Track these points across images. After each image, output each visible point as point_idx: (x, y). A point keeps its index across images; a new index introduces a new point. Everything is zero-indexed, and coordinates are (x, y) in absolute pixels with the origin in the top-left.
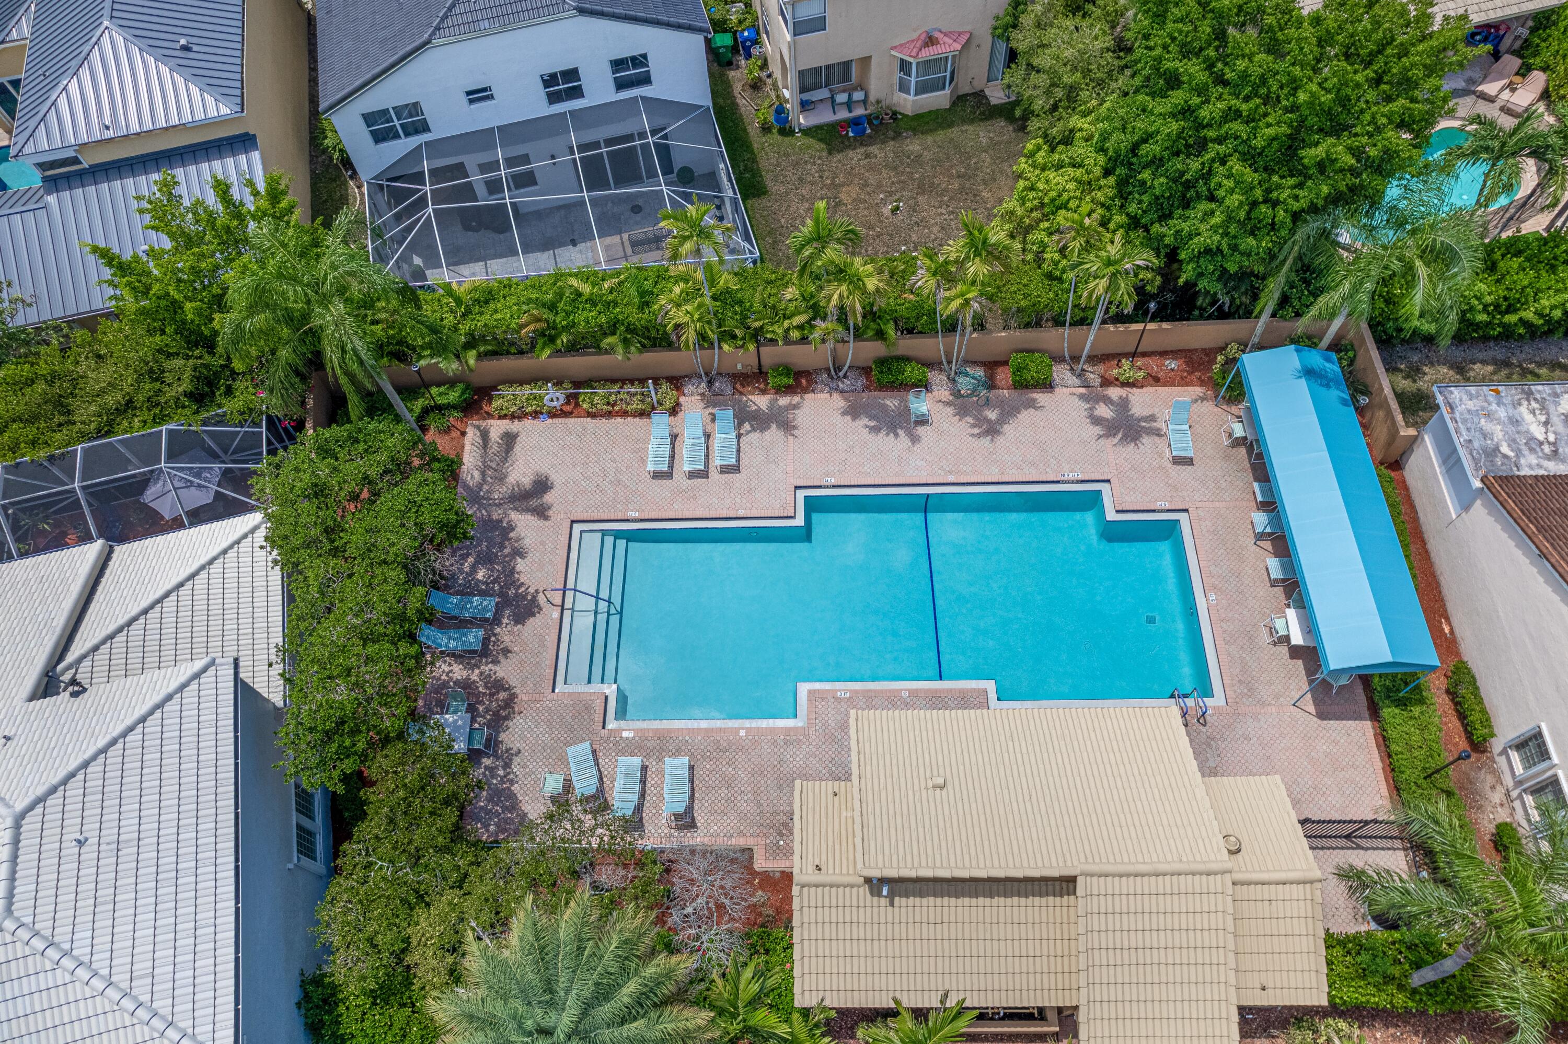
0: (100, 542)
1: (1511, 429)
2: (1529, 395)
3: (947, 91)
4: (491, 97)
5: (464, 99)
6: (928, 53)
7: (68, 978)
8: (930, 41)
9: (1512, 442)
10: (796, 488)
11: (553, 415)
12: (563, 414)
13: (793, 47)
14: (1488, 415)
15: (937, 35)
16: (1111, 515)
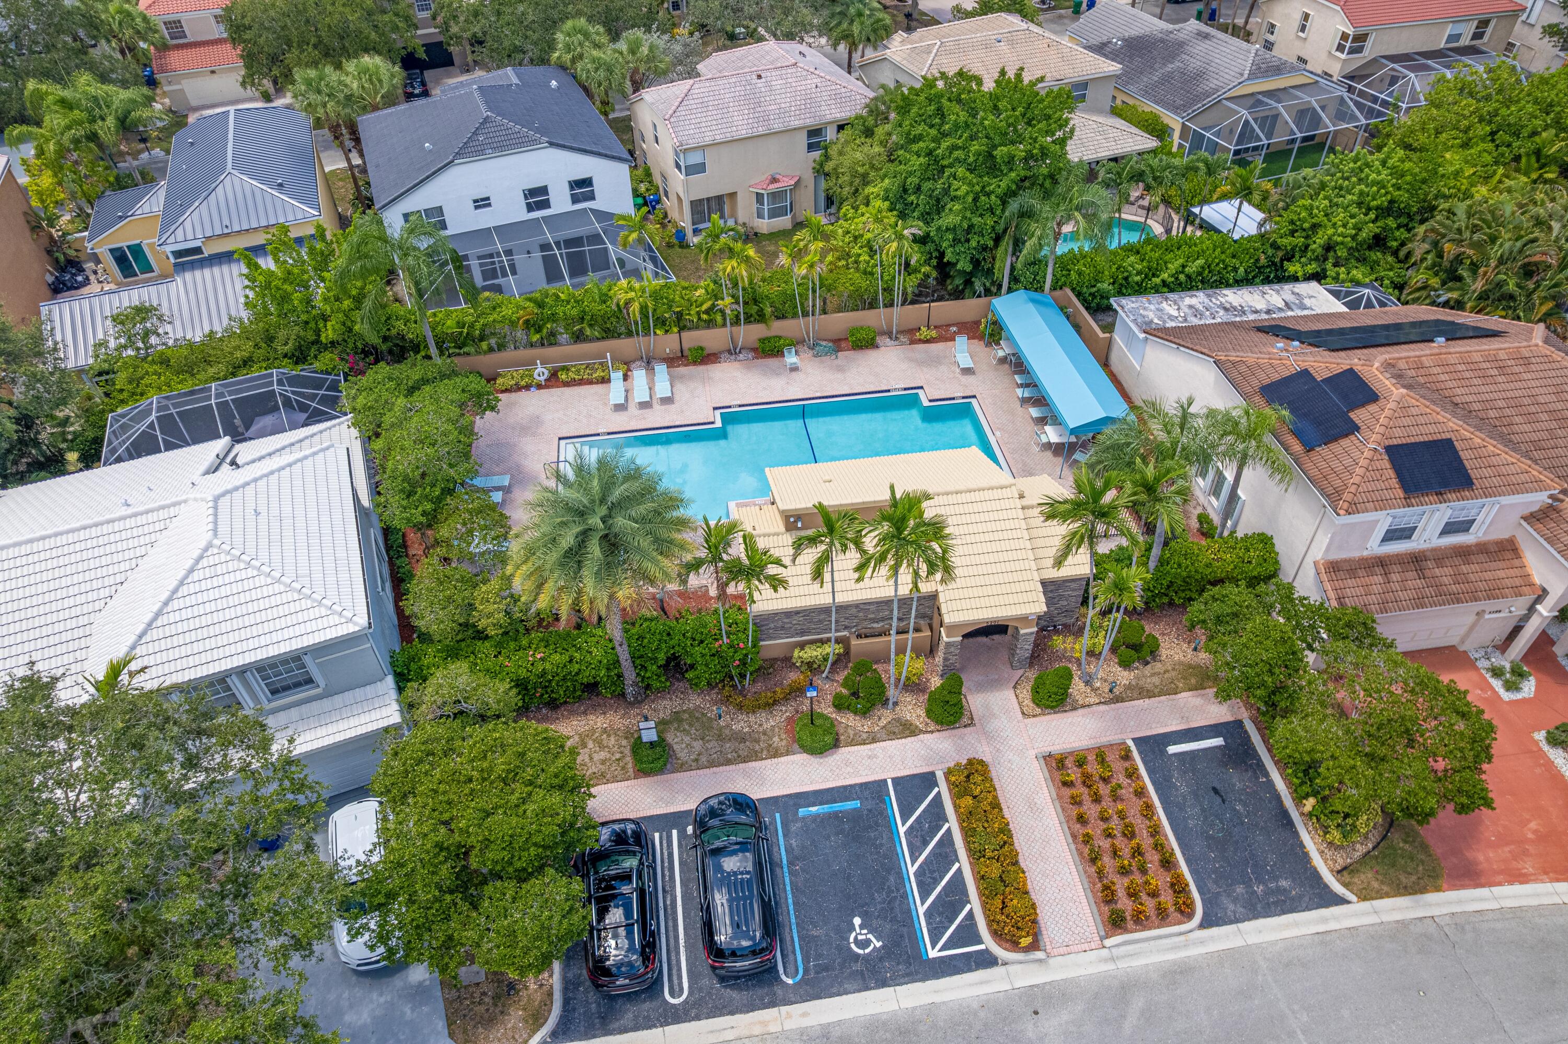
0: (228, 438)
1: (1159, 313)
2: (1166, 299)
3: (789, 216)
4: (489, 205)
5: (472, 205)
6: (773, 187)
7: (255, 573)
8: (774, 180)
9: (1160, 318)
10: (715, 409)
11: (539, 387)
12: (546, 387)
13: (686, 184)
14: (1145, 309)
15: (778, 176)
16: (926, 403)
